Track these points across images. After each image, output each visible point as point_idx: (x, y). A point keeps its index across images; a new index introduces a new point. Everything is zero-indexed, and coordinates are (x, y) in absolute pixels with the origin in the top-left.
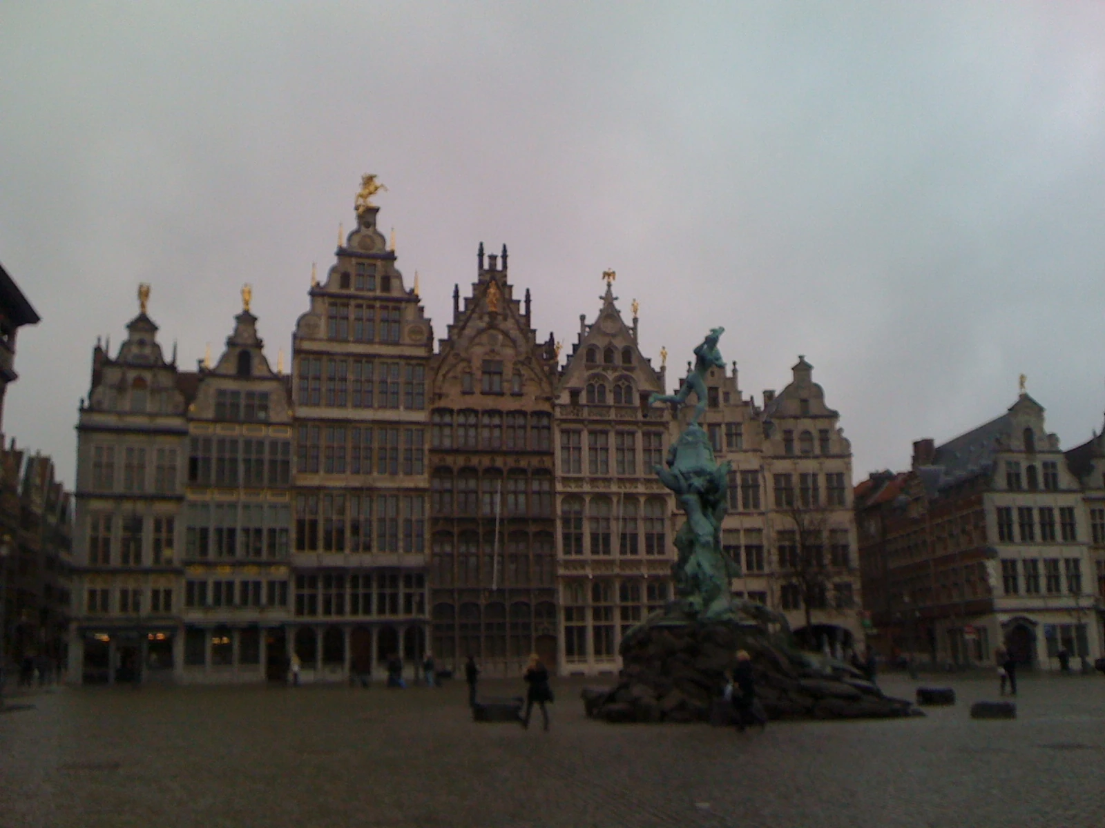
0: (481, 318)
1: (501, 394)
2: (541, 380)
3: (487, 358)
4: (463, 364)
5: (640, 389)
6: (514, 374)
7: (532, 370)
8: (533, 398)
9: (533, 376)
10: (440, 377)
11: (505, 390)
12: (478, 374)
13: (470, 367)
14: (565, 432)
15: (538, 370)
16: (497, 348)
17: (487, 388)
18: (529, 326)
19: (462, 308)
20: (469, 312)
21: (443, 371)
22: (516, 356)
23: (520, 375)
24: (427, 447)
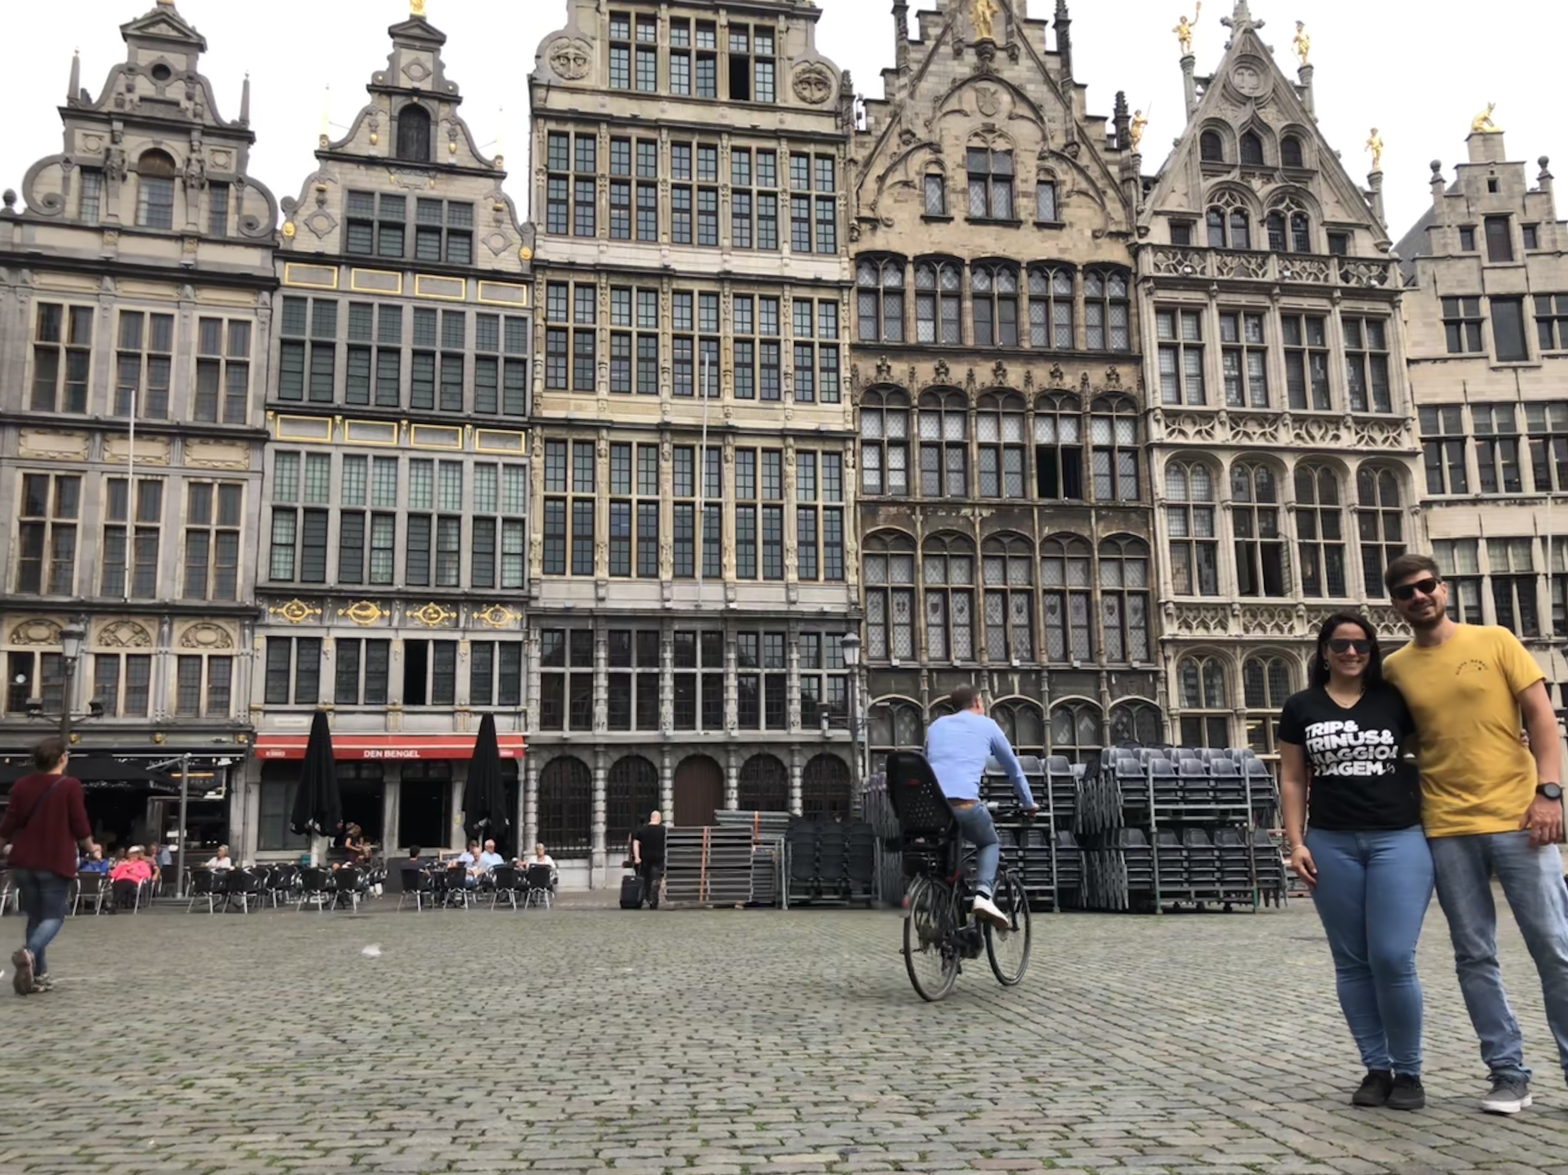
0: (958, 54)
1: (1013, 223)
2: (1101, 193)
3: (977, 143)
4: (925, 155)
5: (1327, 219)
6: (1040, 182)
7: (1081, 171)
8: (1088, 233)
9: (1084, 185)
10: (871, 184)
11: (1023, 216)
12: (958, 178)
13: (939, 163)
14: (1164, 310)
15: (1094, 172)
16: (999, 121)
17: (978, 212)
18: (1069, 73)
19: (914, 33)
20: (930, 44)
21: (878, 169)
22: (1044, 138)
23: (1053, 184)
24: (845, 339)
